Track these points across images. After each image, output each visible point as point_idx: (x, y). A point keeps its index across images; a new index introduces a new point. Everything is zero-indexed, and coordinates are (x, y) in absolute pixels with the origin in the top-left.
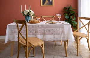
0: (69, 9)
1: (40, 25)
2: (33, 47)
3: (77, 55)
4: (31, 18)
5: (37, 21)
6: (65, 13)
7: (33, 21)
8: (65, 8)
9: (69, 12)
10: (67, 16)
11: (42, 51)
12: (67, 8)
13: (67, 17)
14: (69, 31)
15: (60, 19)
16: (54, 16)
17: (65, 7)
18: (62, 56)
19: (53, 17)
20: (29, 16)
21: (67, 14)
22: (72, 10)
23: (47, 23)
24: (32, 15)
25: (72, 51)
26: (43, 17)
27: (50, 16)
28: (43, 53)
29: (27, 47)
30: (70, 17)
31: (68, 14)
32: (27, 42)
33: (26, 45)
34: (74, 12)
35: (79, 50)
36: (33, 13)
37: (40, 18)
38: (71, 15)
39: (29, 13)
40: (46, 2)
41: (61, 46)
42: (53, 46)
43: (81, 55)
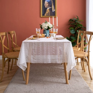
0: (75, 21)
6: (71, 27)
8: (71, 21)
9: (76, 26)
10: (73, 30)
12: (73, 21)
17: (70, 19)
22: (79, 23)
30: (76, 32)
31: (74, 28)
34: (81, 26)
40: (47, 12)
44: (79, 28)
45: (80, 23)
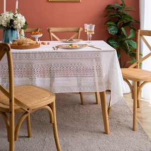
0: (118, 9)
1: (40, 53)
2: (27, 112)
3: (133, 130)
4: (19, 35)
5: (32, 42)
6: (109, 21)
7: (23, 43)
9: (119, 18)
10: (113, 28)
11: (51, 122)
12: (113, 8)
13: (112, 30)
14: (112, 66)
15: (91, 36)
16: (81, 29)
17: (109, 6)
18: (94, 131)
19: (78, 32)
20: (13, 29)
21: (112, 23)
22: (125, 13)
23: (57, 47)
24: (19, 26)
25: (122, 119)
26: (52, 29)
27: (71, 29)
28: (54, 124)
29: (11, 113)
30: (120, 31)
31: (116, 23)
32: (11, 101)
33: (8, 107)
34: (131, 18)
35: (137, 114)
36: (24, 21)
37: (41, 35)
38: (124, 25)
39: (12, 21)
41: (96, 105)
42: (77, 106)
43: (142, 129)
44: (125, 22)
45: (128, 13)
